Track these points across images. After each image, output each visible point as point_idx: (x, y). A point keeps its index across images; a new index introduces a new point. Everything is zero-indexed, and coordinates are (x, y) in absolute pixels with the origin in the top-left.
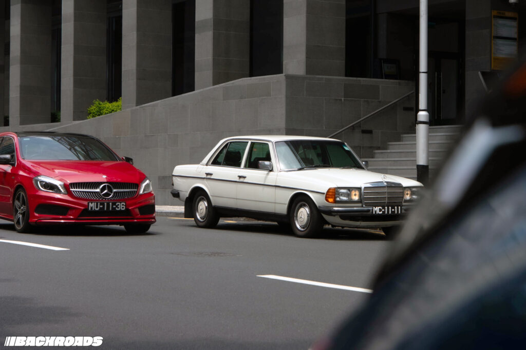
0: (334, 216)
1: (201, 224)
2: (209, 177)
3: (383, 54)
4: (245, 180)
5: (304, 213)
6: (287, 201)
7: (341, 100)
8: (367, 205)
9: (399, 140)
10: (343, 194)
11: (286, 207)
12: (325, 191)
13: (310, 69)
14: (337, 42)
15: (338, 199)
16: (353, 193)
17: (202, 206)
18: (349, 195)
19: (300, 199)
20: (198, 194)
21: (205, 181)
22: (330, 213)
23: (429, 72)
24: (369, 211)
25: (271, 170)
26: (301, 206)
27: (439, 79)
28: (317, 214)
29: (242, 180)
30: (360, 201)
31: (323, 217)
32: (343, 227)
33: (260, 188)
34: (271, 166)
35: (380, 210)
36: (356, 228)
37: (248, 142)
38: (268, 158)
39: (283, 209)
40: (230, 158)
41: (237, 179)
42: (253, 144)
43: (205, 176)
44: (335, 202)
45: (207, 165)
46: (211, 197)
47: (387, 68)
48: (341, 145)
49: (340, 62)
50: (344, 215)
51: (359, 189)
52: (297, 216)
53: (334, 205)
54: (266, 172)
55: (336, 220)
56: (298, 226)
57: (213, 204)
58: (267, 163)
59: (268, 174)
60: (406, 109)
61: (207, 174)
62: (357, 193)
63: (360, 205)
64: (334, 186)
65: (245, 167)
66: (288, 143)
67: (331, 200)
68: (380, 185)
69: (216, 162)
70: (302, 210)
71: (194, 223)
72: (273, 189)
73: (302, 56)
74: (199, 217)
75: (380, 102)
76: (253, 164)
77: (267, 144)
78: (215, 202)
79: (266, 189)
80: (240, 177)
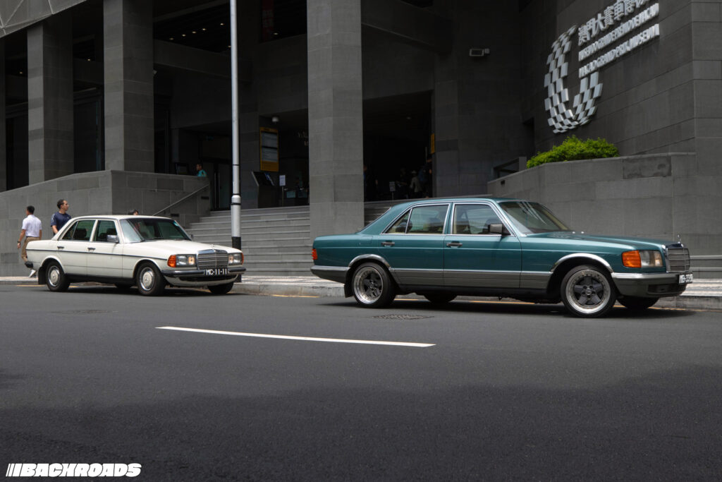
0: (175, 277)
1: (54, 289)
2: (60, 249)
3: (176, 159)
4: (95, 251)
5: (148, 277)
6: (134, 268)
7: (155, 191)
8: (201, 268)
9: (199, 222)
10: (182, 260)
11: (132, 272)
12: (167, 258)
13: (128, 166)
14: (147, 148)
15: (178, 264)
16: (190, 259)
17: (55, 274)
18: (186, 260)
19: (145, 265)
20: (50, 264)
21: (57, 254)
22: (172, 275)
24: (202, 273)
25: (118, 243)
26: (146, 271)
27: (217, 178)
28: (161, 276)
29: (91, 251)
30: (196, 265)
31: (165, 279)
32: (179, 287)
33: (109, 257)
34: (117, 239)
35: (212, 272)
37: (95, 221)
38: (114, 232)
39: (129, 273)
40: (79, 233)
41: (87, 251)
42: (99, 222)
43: (57, 249)
44: (176, 266)
45: (58, 240)
46: (63, 267)
48: (172, 222)
50: (183, 277)
51: (195, 255)
52: (142, 279)
53: (175, 269)
54: (113, 244)
55: (176, 281)
56: (144, 287)
57: (65, 272)
58: (113, 237)
59: (115, 246)
60: (203, 198)
61: (59, 248)
62: (193, 259)
63: (195, 268)
64: (174, 253)
65: (94, 240)
66: (130, 221)
67: (172, 265)
68: (210, 252)
69: (66, 237)
70: (147, 274)
71: (48, 288)
72: (120, 258)
74: (51, 283)
75: (184, 193)
76: (101, 237)
77: (113, 222)
78: (67, 270)
79: (114, 258)
80: (90, 249)
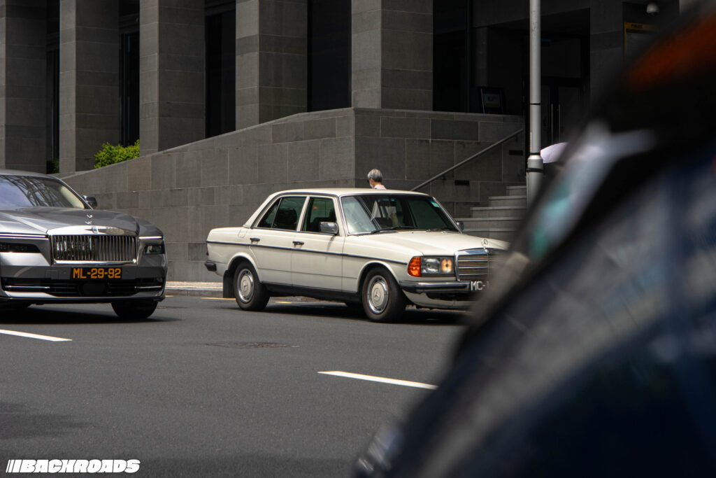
0: (420, 293)
1: (244, 306)
2: (254, 243)
3: (482, 81)
4: (303, 248)
5: (379, 292)
6: (358, 275)
7: (427, 141)
8: (463, 278)
9: (504, 194)
10: (431, 265)
11: (356, 282)
12: (407, 261)
13: (387, 101)
14: (422, 65)
15: (424, 271)
16: (444, 263)
17: (246, 282)
18: (438, 266)
19: (374, 271)
20: (240, 265)
21: (250, 249)
22: (414, 290)
23: (543, 104)
24: (465, 286)
25: (337, 234)
26: (376, 281)
27: (556, 113)
28: (399, 293)
29: (298, 247)
30: (453, 274)
31: (406, 298)
32: (431, 308)
33: (322, 258)
34: (337, 228)
35: (480, 285)
36: (449, 309)
37: (305, 197)
38: (333, 218)
39: (352, 286)
40: (282, 218)
41: (292, 246)
42: (312, 200)
43: (249, 242)
44: (421, 275)
45: (252, 227)
46: (257, 270)
47: (486, 99)
48: (428, 200)
49: (427, 92)
50: (433, 293)
51: (452, 258)
52: (371, 294)
53: (419, 279)
54: (330, 237)
55: (422, 299)
56: (372, 308)
57: (261, 280)
58: (331, 224)
59: (332, 239)
60: (512, 153)
61: (253, 240)
62: (450, 263)
63: (454, 278)
64: (418, 254)
65: (303, 230)
66: (359, 198)
67: (415, 273)
68: (480, 252)
69: (263, 224)
70: (377, 285)
71: (236, 305)
72: (339, 260)
73: (376, 84)
74: (241, 297)
75: (479, 143)
76: (313, 226)
77: (331, 200)
78: (264, 277)
79: (331, 259)
80: (296, 243)
